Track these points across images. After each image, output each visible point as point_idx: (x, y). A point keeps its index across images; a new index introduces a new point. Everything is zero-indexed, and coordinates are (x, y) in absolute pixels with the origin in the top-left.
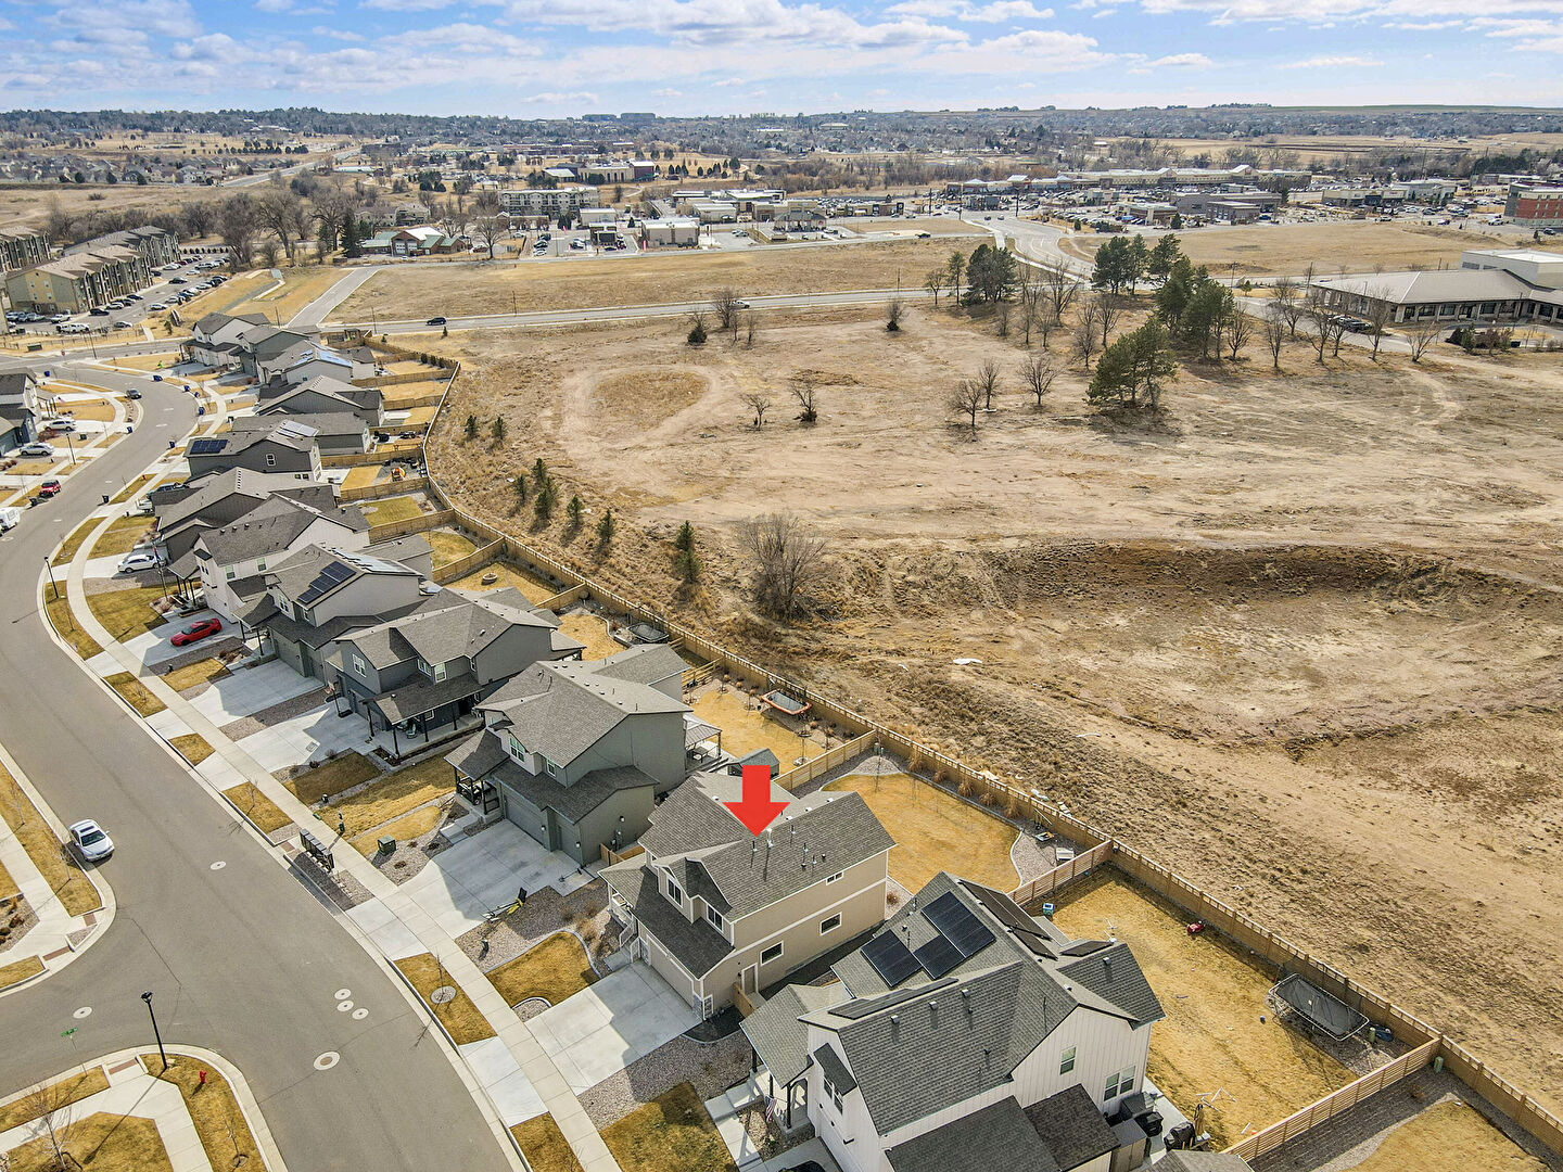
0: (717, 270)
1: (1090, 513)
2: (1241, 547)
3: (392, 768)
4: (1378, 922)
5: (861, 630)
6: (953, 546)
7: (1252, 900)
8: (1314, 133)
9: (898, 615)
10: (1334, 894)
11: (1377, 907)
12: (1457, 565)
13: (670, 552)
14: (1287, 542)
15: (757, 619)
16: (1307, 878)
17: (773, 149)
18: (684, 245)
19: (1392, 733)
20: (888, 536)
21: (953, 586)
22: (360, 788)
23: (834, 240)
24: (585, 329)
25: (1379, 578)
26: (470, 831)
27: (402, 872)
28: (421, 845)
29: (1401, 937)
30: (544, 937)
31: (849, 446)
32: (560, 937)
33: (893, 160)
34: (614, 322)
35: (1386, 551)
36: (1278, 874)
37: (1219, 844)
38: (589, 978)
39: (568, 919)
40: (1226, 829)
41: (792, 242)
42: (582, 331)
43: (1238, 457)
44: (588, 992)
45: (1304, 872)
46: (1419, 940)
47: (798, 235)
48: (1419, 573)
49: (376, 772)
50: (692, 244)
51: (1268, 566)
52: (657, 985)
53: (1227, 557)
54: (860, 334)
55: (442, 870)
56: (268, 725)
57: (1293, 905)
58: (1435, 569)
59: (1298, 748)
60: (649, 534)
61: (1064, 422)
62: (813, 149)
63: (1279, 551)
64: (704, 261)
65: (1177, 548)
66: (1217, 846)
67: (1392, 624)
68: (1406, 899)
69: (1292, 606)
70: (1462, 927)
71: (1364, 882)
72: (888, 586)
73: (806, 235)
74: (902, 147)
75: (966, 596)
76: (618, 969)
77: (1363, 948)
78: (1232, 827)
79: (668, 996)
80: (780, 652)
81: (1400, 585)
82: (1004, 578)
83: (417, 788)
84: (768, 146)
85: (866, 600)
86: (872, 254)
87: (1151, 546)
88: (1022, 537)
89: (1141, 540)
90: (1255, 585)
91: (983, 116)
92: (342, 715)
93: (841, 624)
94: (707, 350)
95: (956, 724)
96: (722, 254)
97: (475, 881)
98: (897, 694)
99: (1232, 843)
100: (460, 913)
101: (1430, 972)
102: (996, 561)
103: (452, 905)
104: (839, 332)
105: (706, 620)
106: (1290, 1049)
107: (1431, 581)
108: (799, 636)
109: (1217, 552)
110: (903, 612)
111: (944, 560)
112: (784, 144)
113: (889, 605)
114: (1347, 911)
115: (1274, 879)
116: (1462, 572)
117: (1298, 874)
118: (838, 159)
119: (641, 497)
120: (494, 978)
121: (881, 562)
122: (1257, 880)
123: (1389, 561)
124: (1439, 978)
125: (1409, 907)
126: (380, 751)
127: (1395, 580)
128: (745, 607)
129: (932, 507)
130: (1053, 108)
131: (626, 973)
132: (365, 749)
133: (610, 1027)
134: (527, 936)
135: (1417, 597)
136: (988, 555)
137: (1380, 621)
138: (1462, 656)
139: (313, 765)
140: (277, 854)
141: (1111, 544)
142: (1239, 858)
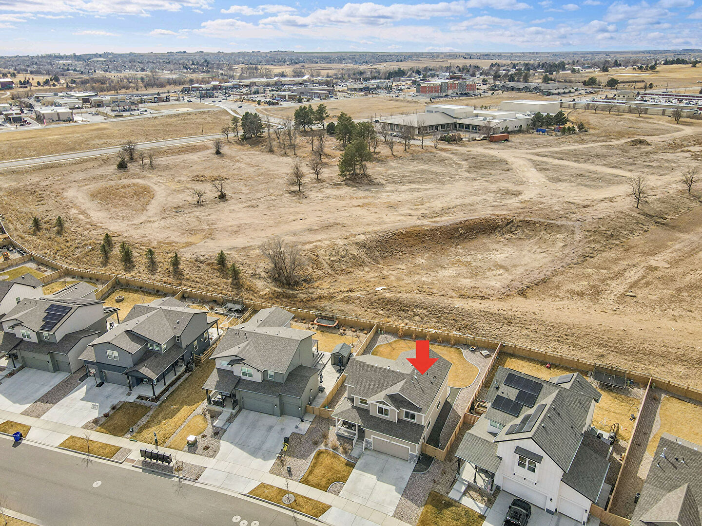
0: (95, 132)
1: (381, 220)
2: (448, 224)
3: (156, 404)
4: (600, 346)
5: (326, 285)
6: (341, 242)
7: (557, 350)
8: (317, 63)
9: (336, 275)
10: (580, 340)
11: (597, 340)
12: (518, 219)
13: (216, 267)
14: (461, 219)
15: (279, 290)
16: (568, 337)
17: (72, 71)
18: (67, 121)
19: (544, 281)
20: (309, 243)
21: (351, 259)
22: (145, 420)
23: (147, 115)
24: (46, 167)
25: (496, 228)
26: (230, 420)
27: (210, 451)
28: (209, 436)
29: (610, 349)
30: (313, 455)
31: (253, 207)
32: (320, 453)
33: (144, 76)
34: (63, 162)
35: (493, 217)
36: (559, 339)
37: (532, 333)
38: (351, 465)
39: (316, 444)
40: (532, 327)
41: (126, 116)
42: (45, 168)
43: (412, 190)
44: (355, 472)
45: (566, 335)
46: (616, 347)
47: (128, 113)
48: (508, 224)
49: (148, 408)
50: (70, 120)
51: (460, 229)
52: (383, 457)
53: (445, 228)
54: (204, 157)
55: (232, 443)
56: (54, 403)
57: (571, 348)
58: (512, 221)
59: (522, 293)
60: (196, 261)
61: (335, 185)
62: (95, 71)
63: (461, 223)
64: (85, 128)
65: (426, 228)
66: (532, 335)
67: (509, 244)
68: (603, 335)
69: (474, 243)
70: (625, 339)
71: (587, 333)
72: (325, 264)
73: (133, 113)
74: (143, 70)
75: (359, 263)
76: (360, 456)
77: (602, 356)
78: (533, 326)
79: (391, 460)
80: (300, 302)
81: (504, 229)
82: (368, 252)
83: (178, 410)
84: (68, 70)
85: (320, 272)
86: (172, 120)
87: (416, 229)
88: (364, 234)
89: (411, 227)
90: (458, 238)
91: (171, 55)
92: (99, 385)
93: (316, 284)
94: (131, 172)
95: (403, 314)
96: (92, 124)
97: (254, 441)
98: (368, 308)
99: (536, 332)
100: (259, 460)
101: (626, 357)
102: (362, 245)
103: (253, 458)
104: (192, 157)
105: (256, 295)
106: (610, 397)
107: (513, 226)
108: (302, 293)
109: (441, 227)
110: (337, 274)
111: (341, 249)
112: (78, 69)
113: (330, 272)
114: (588, 345)
115: (559, 341)
116: (521, 221)
117: (565, 337)
118: (113, 75)
119: (174, 244)
120: (305, 481)
121: (316, 254)
122: (553, 343)
123: (497, 221)
124: (630, 358)
125: (606, 338)
126: (140, 397)
127: (502, 228)
128: (270, 285)
129: (317, 228)
130: (202, 52)
131: (364, 457)
132: (132, 399)
133: (379, 482)
134: (304, 457)
135: (511, 232)
136: (357, 243)
137: (506, 243)
138: (539, 250)
139: (106, 416)
140: (127, 466)
141: (401, 231)
142: (543, 337)
